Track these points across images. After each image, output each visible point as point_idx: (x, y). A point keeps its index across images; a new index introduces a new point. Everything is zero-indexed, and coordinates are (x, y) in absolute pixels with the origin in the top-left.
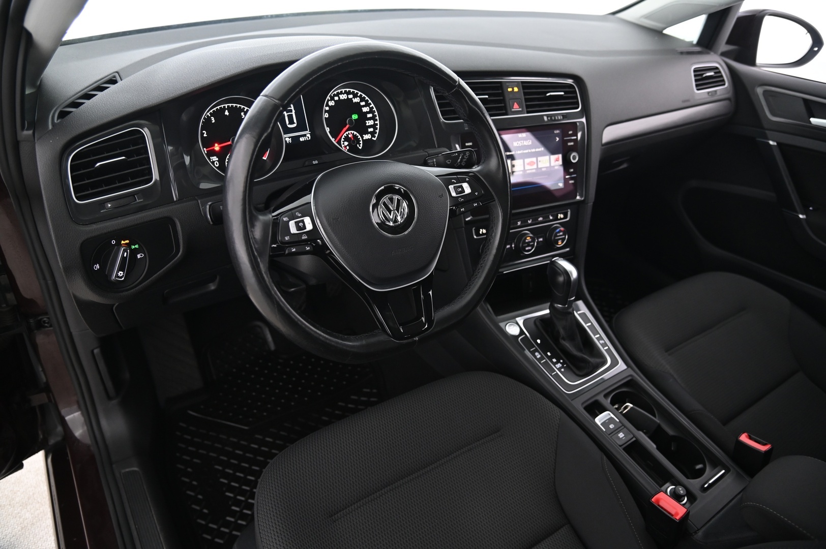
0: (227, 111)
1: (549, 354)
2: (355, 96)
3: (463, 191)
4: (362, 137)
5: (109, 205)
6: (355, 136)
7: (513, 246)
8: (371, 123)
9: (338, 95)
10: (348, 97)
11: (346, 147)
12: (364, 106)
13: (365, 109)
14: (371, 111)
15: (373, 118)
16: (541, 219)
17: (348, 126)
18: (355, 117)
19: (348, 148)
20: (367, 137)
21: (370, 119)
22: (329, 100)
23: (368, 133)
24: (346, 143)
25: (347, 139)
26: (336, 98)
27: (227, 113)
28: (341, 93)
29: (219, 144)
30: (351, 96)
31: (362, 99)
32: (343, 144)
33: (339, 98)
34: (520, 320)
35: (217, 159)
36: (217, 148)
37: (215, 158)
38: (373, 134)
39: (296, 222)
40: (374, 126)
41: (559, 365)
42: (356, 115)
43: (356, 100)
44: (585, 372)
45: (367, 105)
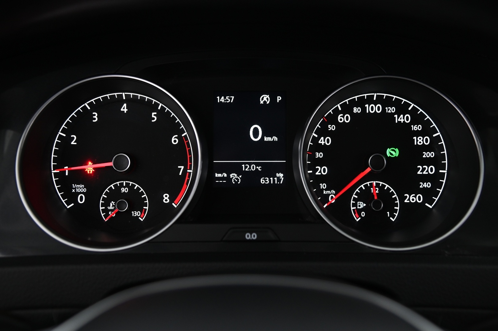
0: (125, 105)
2: (402, 109)
4: (402, 198)
6: (384, 194)
8: (430, 170)
9: (361, 103)
10: (384, 110)
11: (359, 211)
12: (418, 133)
13: (420, 141)
14: (434, 146)
15: (437, 162)
17: (368, 170)
18: (393, 152)
19: (363, 214)
20: (412, 198)
21: (428, 162)
22: (340, 112)
23: (416, 191)
24: (362, 205)
25: (365, 195)
26: (356, 110)
27: (124, 109)
28: (370, 100)
29: (94, 163)
30: (391, 110)
31: (417, 119)
32: (354, 205)
33: (364, 109)
35: (84, 190)
36: (90, 168)
37: (80, 188)
38: (428, 195)
40: (435, 179)
42: (397, 150)
43: (401, 119)
45: (427, 131)
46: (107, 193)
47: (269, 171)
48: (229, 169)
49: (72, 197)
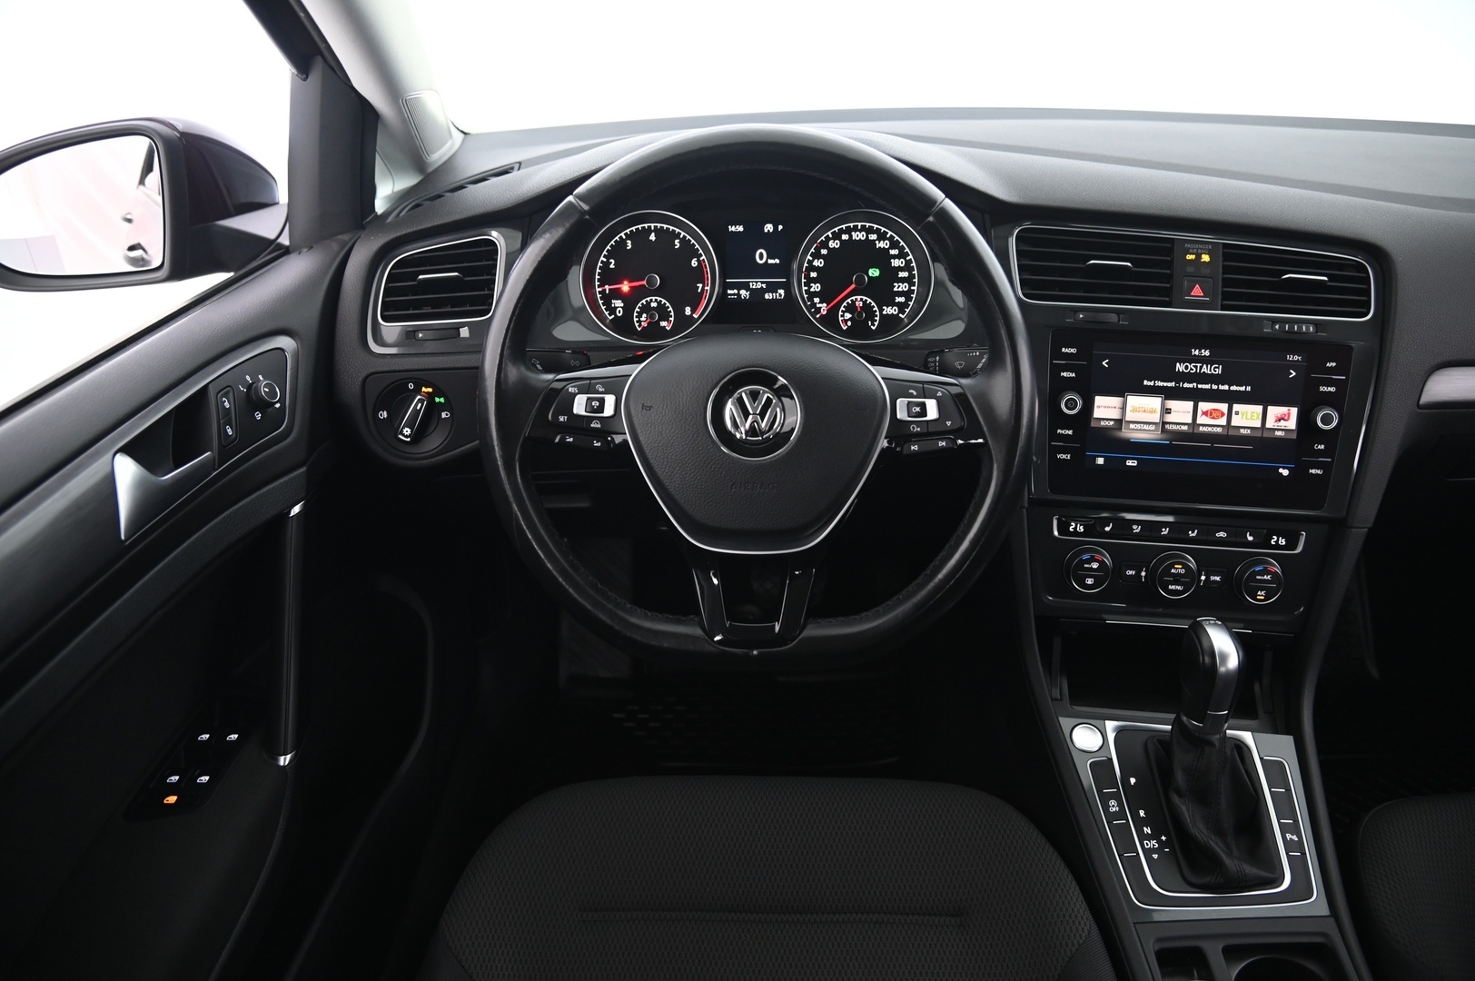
0: (653, 234)
1: (1142, 813)
2: (882, 237)
3: (924, 413)
4: (881, 310)
5: (420, 335)
6: (866, 307)
7: (1143, 574)
8: (904, 287)
9: (848, 231)
10: (867, 237)
11: (846, 321)
12: (895, 257)
13: (896, 263)
14: (908, 267)
15: (909, 280)
16: (1222, 534)
17: (853, 286)
18: (874, 272)
19: (849, 323)
20: (889, 310)
21: (903, 280)
22: (831, 239)
23: (893, 304)
24: (848, 316)
25: (851, 308)
26: (845, 237)
27: (652, 237)
28: (855, 229)
29: (630, 282)
30: (873, 237)
31: (894, 245)
32: (842, 316)
33: (851, 236)
34: (1111, 726)
35: (622, 305)
36: (625, 287)
37: (618, 303)
38: (902, 307)
39: (588, 399)
40: (907, 294)
41: (1153, 844)
42: (878, 270)
43: (882, 244)
44: (1206, 880)
45: (902, 255)
46: (639, 308)
47: (772, 288)
48: (739, 286)
49: (612, 310)
